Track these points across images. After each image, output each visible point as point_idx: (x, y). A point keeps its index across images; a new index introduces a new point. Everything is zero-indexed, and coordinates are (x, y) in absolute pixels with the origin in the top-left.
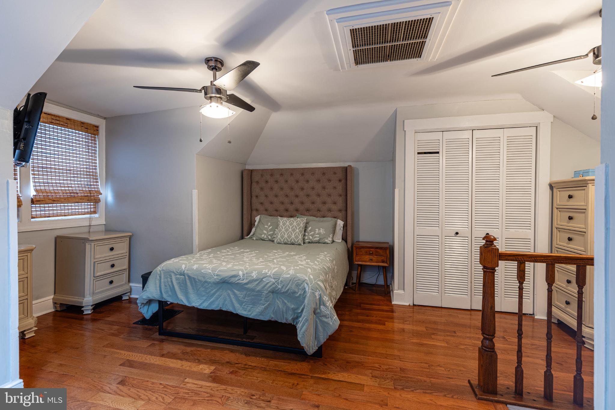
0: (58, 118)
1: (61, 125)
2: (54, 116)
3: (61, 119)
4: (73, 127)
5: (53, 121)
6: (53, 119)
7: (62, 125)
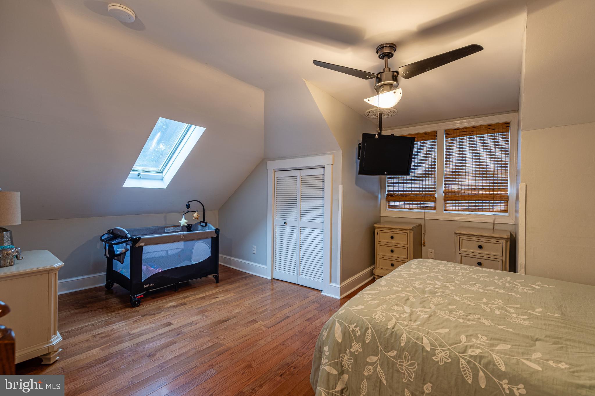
0: (465, 130)
1: (467, 134)
2: (462, 129)
3: (468, 130)
4: (479, 133)
5: (461, 134)
6: (461, 132)
7: (469, 135)
